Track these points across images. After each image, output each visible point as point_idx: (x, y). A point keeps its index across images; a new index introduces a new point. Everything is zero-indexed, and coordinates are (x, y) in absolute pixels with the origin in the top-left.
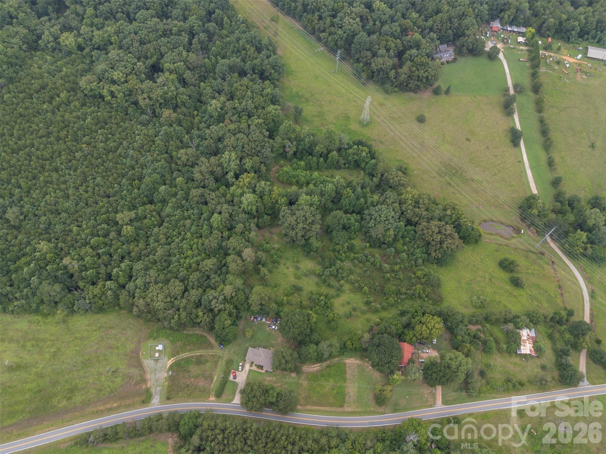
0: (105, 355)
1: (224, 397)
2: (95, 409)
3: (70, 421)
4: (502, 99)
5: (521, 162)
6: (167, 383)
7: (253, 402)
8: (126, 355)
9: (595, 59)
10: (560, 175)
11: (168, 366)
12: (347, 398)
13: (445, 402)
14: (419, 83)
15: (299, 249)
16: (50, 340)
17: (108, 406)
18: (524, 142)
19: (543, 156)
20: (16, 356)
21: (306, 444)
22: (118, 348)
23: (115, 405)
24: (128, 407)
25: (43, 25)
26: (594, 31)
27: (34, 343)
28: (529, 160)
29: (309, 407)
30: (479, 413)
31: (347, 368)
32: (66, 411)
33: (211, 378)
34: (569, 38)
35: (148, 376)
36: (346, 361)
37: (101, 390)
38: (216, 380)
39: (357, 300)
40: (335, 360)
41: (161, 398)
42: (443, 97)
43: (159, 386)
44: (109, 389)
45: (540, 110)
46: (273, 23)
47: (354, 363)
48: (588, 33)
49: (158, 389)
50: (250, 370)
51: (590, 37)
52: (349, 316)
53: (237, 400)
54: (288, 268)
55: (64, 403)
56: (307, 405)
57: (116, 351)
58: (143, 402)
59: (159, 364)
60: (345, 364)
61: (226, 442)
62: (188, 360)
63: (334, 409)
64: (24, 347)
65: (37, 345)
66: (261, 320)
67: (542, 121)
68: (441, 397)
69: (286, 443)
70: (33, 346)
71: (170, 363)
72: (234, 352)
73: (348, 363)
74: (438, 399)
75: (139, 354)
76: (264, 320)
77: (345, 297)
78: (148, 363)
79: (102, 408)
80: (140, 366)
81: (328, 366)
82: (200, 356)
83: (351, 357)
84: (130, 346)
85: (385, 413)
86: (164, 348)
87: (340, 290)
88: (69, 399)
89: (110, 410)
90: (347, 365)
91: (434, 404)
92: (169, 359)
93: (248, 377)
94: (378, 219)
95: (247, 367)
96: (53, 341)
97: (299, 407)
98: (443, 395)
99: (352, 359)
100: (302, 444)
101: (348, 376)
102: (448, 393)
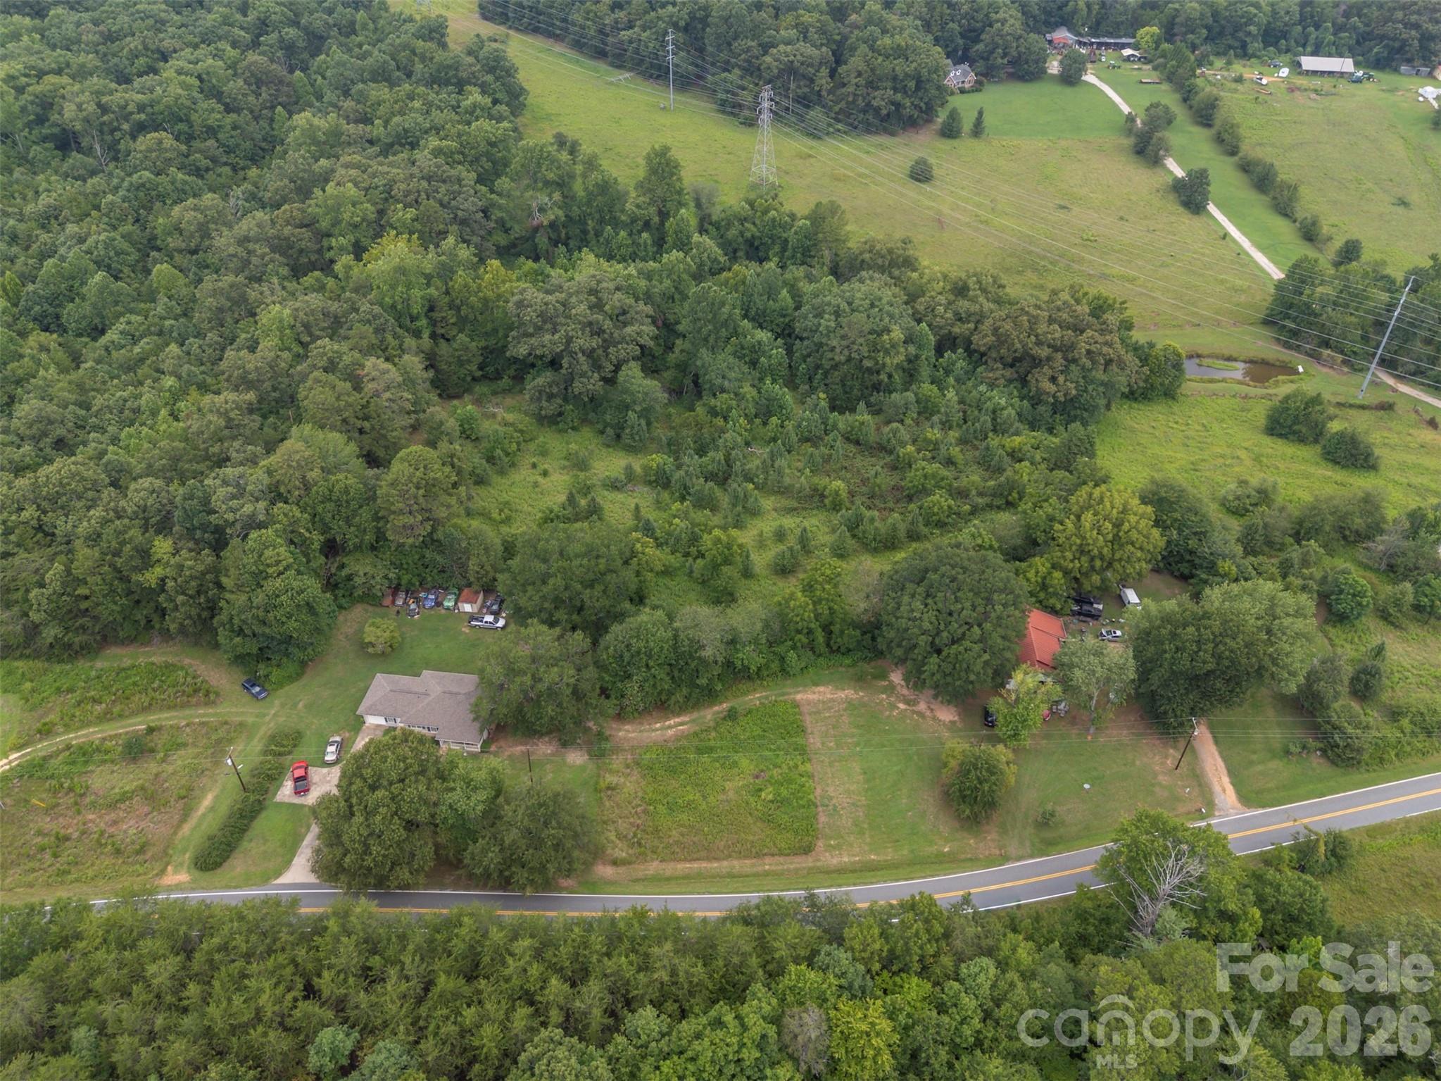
1: (233, 869)
5: (1226, 237)
9: (1323, 73)
12: (823, 819)
13: (1248, 797)
18: (1217, 206)
21: (645, 967)
28: (1244, 234)
29: (653, 867)
30: (1407, 822)
31: (808, 719)
33: (188, 798)
36: (799, 697)
38: (212, 809)
39: (811, 526)
40: (754, 697)
42: (965, 145)
45: (1233, 152)
47: (832, 700)
51: (1292, 43)
53: (299, 871)
56: (642, 857)
60: (796, 705)
63: (769, 864)
66: (439, 604)
67: (1246, 167)
68: (1226, 780)
69: (535, 970)
72: (309, 707)
73: (809, 702)
74: (1217, 788)
76: (449, 603)
81: (732, 715)
82: (151, 732)
83: (816, 684)
85: (1006, 859)
90: (805, 709)
91: (1207, 809)
97: (606, 871)
98: (1231, 773)
99: (822, 689)
100: (622, 963)
101: (814, 741)
102: (1251, 763)
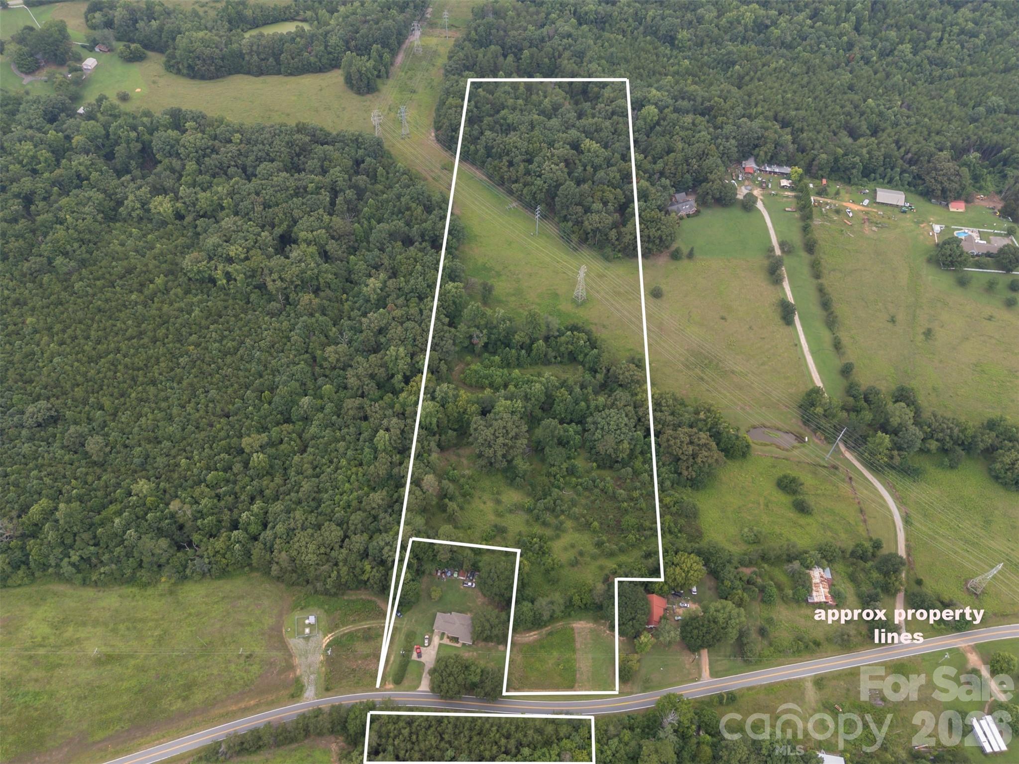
0: (233, 635)
1: (406, 683)
2: (222, 711)
3: (189, 729)
4: (766, 263)
5: (797, 345)
6: (324, 669)
7: (448, 683)
8: (263, 634)
9: (887, 204)
10: (851, 361)
11: (324, 645)
12: (578, 676)
13: (714, 674)
14: (650, 246)
15: (500, 476)
16: (153, 620)
17: (242, 705)
18: (800, 318)
19: (826, 336)
20: (105, 645)
21: (525, 736)
22: (250, 624)
23: (252, 703)
24: (271, 704)
25: (126, 187)
26: (882, 169)
27: (131, 625)
28: (808, 342)
30: (761, 686)
31: (576, 635)
32: (182, 715)
34: (850, 179)
35: (297, 661)
36: (574, 625)
37: (230, 684)
38: (394, 661)
39: (585, 541)
40: (559, 625)
41: (317, 689)
42: (685, 262)
43: (313, 673)
44: (241, 682)
45: (817, 276)
46: (445, 172)
47: (585, 628)
48: (874, 172)
49: (312, 677)
50: (440, 645)
51: (878, 176)
52: (574, 563)
53: (425, 686)
54: (485, 503)
55: (179, 704)
56: (523, 687)
57: (249, 629)
58: (293, 696)
59: (312, 644)
60: (573, 629)
61: (414, 737)
62: (351, 636)
64: (115, 631)
65: (135, 628)
66: (452, 575)
67: (821, 290)
68: (707, 667)
69: (498, 736)
70: (128, 629)
71: (326, 640)
72: (416, 621)
73: (577, 628)
74: (704, 670)
75: (282, 632)
76: (455, 575)
77: (566, 539)
78: (295, 643)
79: (234, 708)
80: (283, 646)
81: (550, 634)
82: (369, 629)
83: (580, 620)
84: (269, 621)
85: (632, 693)
86: (317, 620)
87: (559, 529)
88: (185, 699)
89: (245, 711)
90: (576, 631)
91: (699, 677)
92: (325, 635)
93: (438, 653)
94: (606, 427)
95: (436, 640)
96: (157, 620)
98: (710, 664)
99: (582, 622)
100: (520, 735)
101: (578, 645)
102: (717, 660)
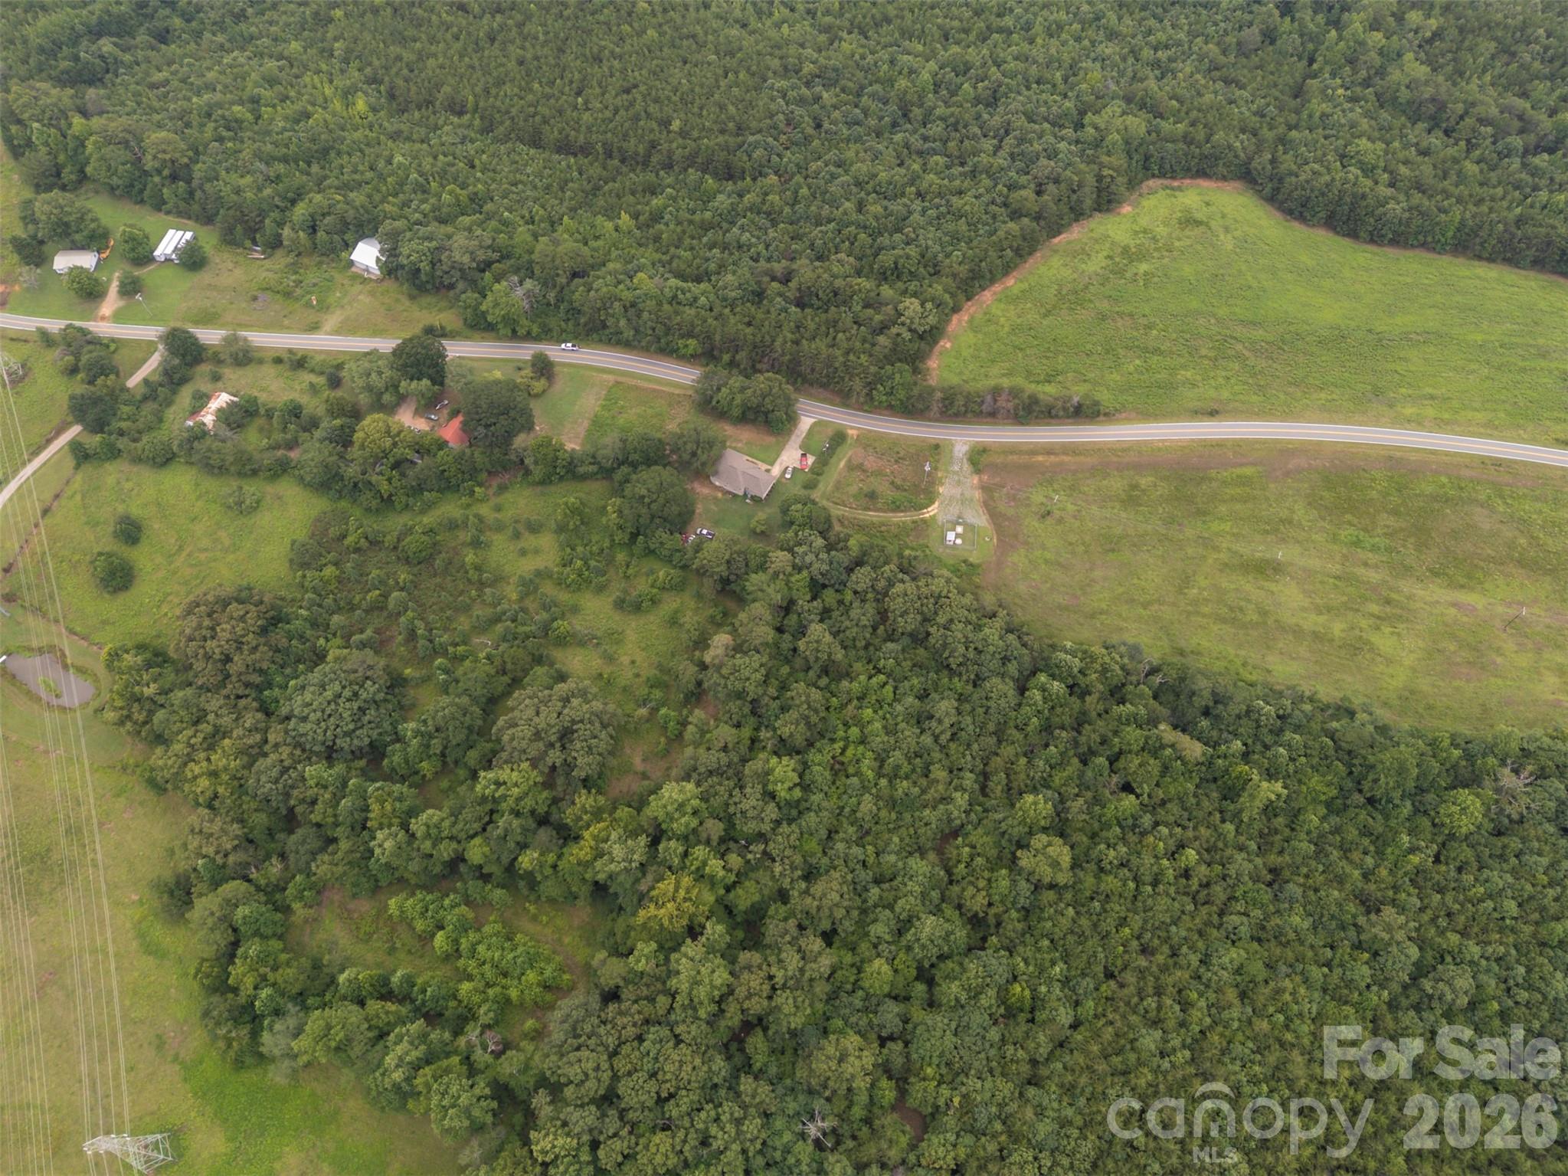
0: (1073, 553)
1: (830, 432)
2: (1082, 459)
3: (1125, 449)
6: (940, 474)
8: (1026, 543)
11: (936, 504)
12: (603, 393)
16: (1204, 616)
17: (1052, 458)
20: (1272, 593)
22: (1046, 561)
23: (1040, 458)
24: (1012, 450)
27: (1240, 616)
29: (675, 391)
31: (583, 435)
32: (1139, 468)
33: (851, 467)
35: (977, 495)
36: (579, 446)
37: (1072, 488)
38: (840, 460)
39: (501, 553)
41: (951, 451)
43: (956, 473)
44: (1056, 486)
47: (568, 440)
49: (956, 468)
50: (772, 464)
52: (534, 528)
53: (806, 423)
55: (1145, 481)
56: (679, 395)
57: (1048, 555)
58: (985, 450)
59: (954, 511)
60: (583, 445)
62: (896, 508)
63: (633, 382)
64: (1263, 613)
65: (1231, 609)
70: (1241, 609)
71: (932, 511)
73: (578, 442)
75: (999, 540)
77: (527, 566)
78: (980, 519)
79: (1066, 459)
80: (994, 515)
82: (868, 509)
84: (1018, 558)
86: (944, 538)
87: (529, 587)
88: (1135, 487)
89: (1049, 450)
90: (582, 438)
92: (933, 518)
93: (778, 456)
95: (776, 471)
96: (1198, 613)
